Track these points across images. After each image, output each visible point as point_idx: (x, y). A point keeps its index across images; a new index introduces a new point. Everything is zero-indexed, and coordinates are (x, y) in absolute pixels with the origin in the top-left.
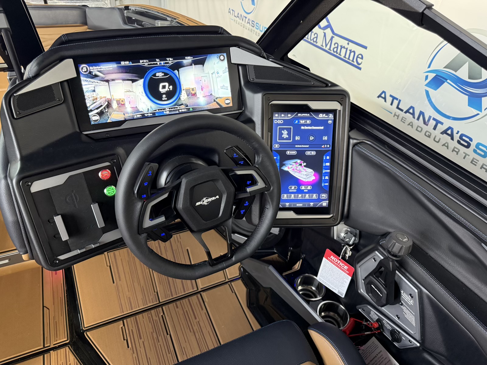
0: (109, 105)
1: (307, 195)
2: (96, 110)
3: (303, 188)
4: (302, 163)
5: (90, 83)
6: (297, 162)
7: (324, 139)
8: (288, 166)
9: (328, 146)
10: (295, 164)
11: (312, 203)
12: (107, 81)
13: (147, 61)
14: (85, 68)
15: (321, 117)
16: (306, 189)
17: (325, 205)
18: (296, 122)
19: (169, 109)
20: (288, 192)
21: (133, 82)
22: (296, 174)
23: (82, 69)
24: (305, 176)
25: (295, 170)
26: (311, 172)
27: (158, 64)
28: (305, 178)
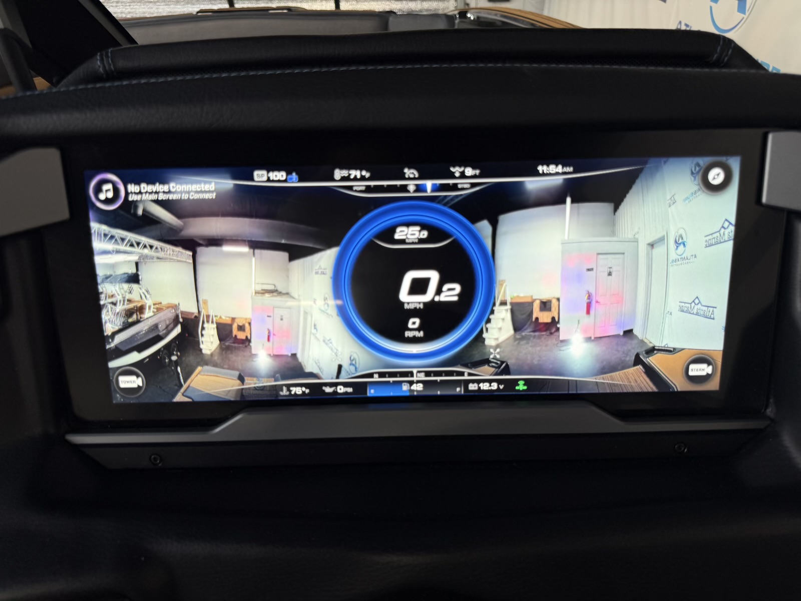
0: (187, 341)
2: (136, 352)
12: (191, 245)
13: (364, 173)
14: (109, 186)
19: (428, 374)
21: (292, 258)
23: (98, 190)
27: (408, 191)
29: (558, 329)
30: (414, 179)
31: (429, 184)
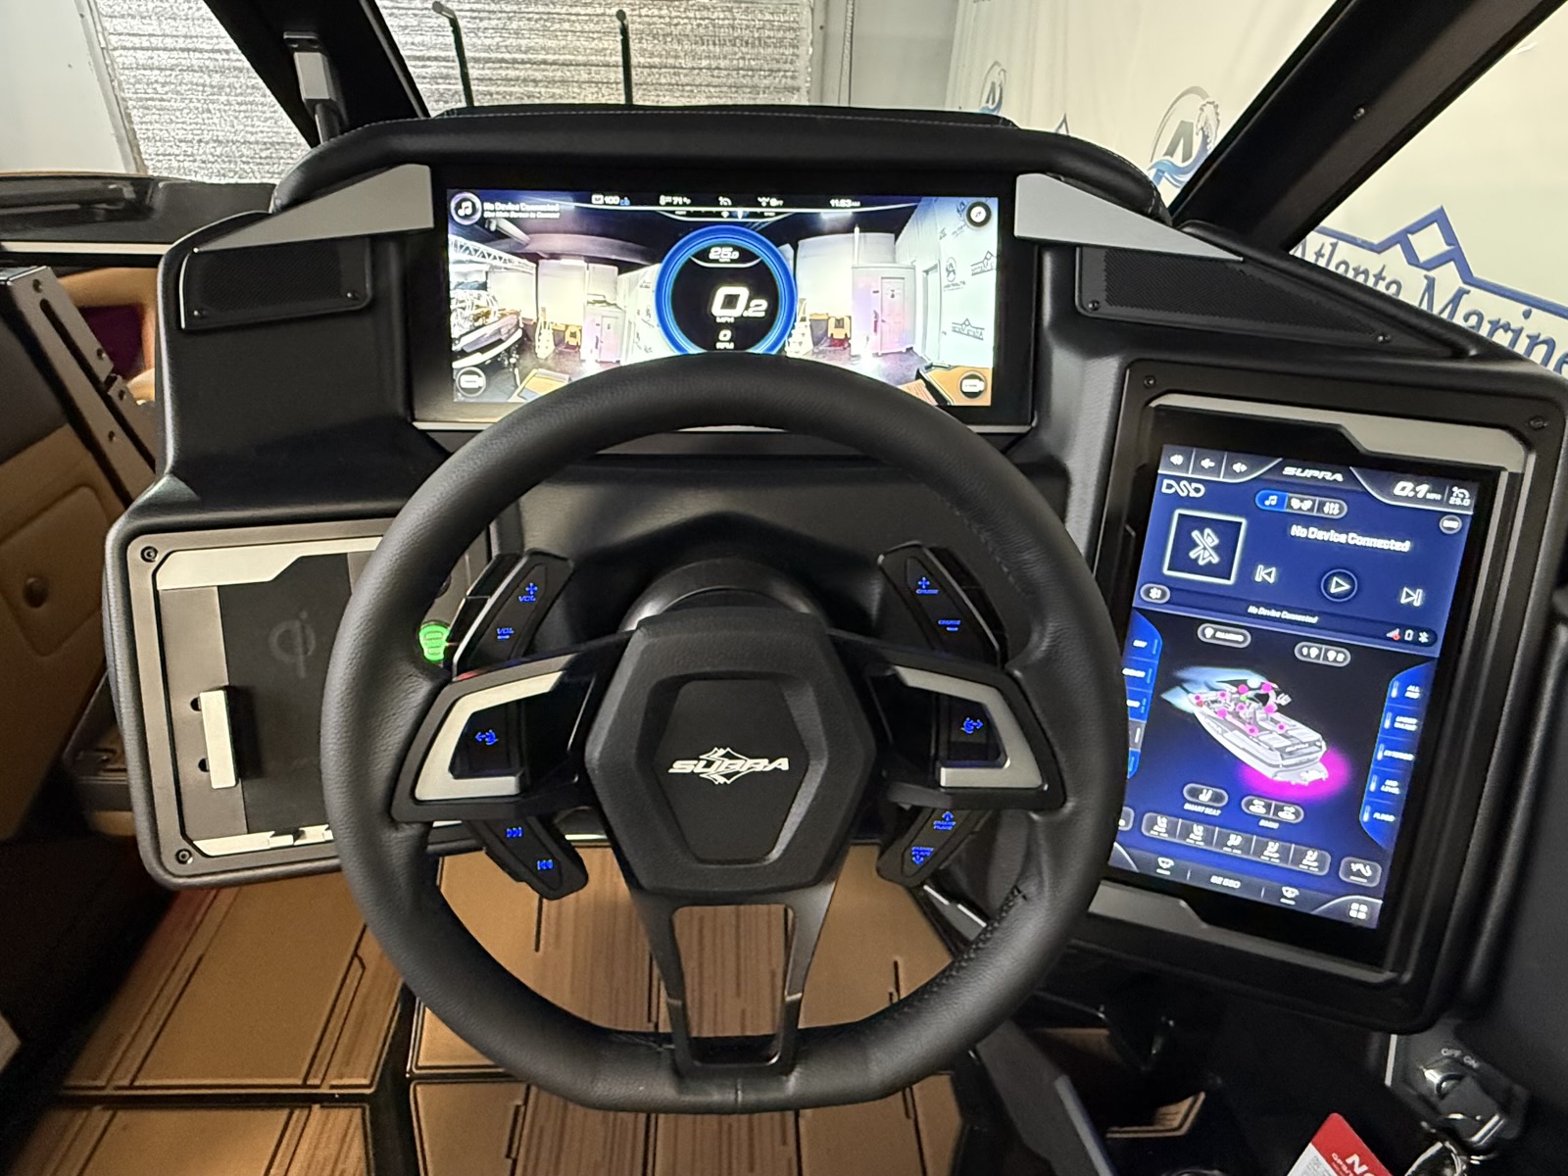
0: (525, 344)
1: (1273, 847)
2: (479, 354)
3: (1258, 807)
4: (1272, 694)
5: (475, 258)
6: (1244, 682)
7: (1404, 600)
8: (1197, 692)
9: (1424, 637)
10: (1234, 689)
11: (1290, 889)
12: (534, 258)
13: (685, 200)
14: (469, 204)
15: (1404, 494)
16: (1271, 816)
17: (1362, 916)
18: (1267, 503)
20: (1176, 811)
21: (621, 272)
22: (1229, 735)
23: (459, 206)
24: (1278, 753)
25: (1229, 718)
26: (1312, 744)
27: (722, 217)
28: (1278, 766)
29: (849, 345)
30: (728, 206)
31: (740, 211)
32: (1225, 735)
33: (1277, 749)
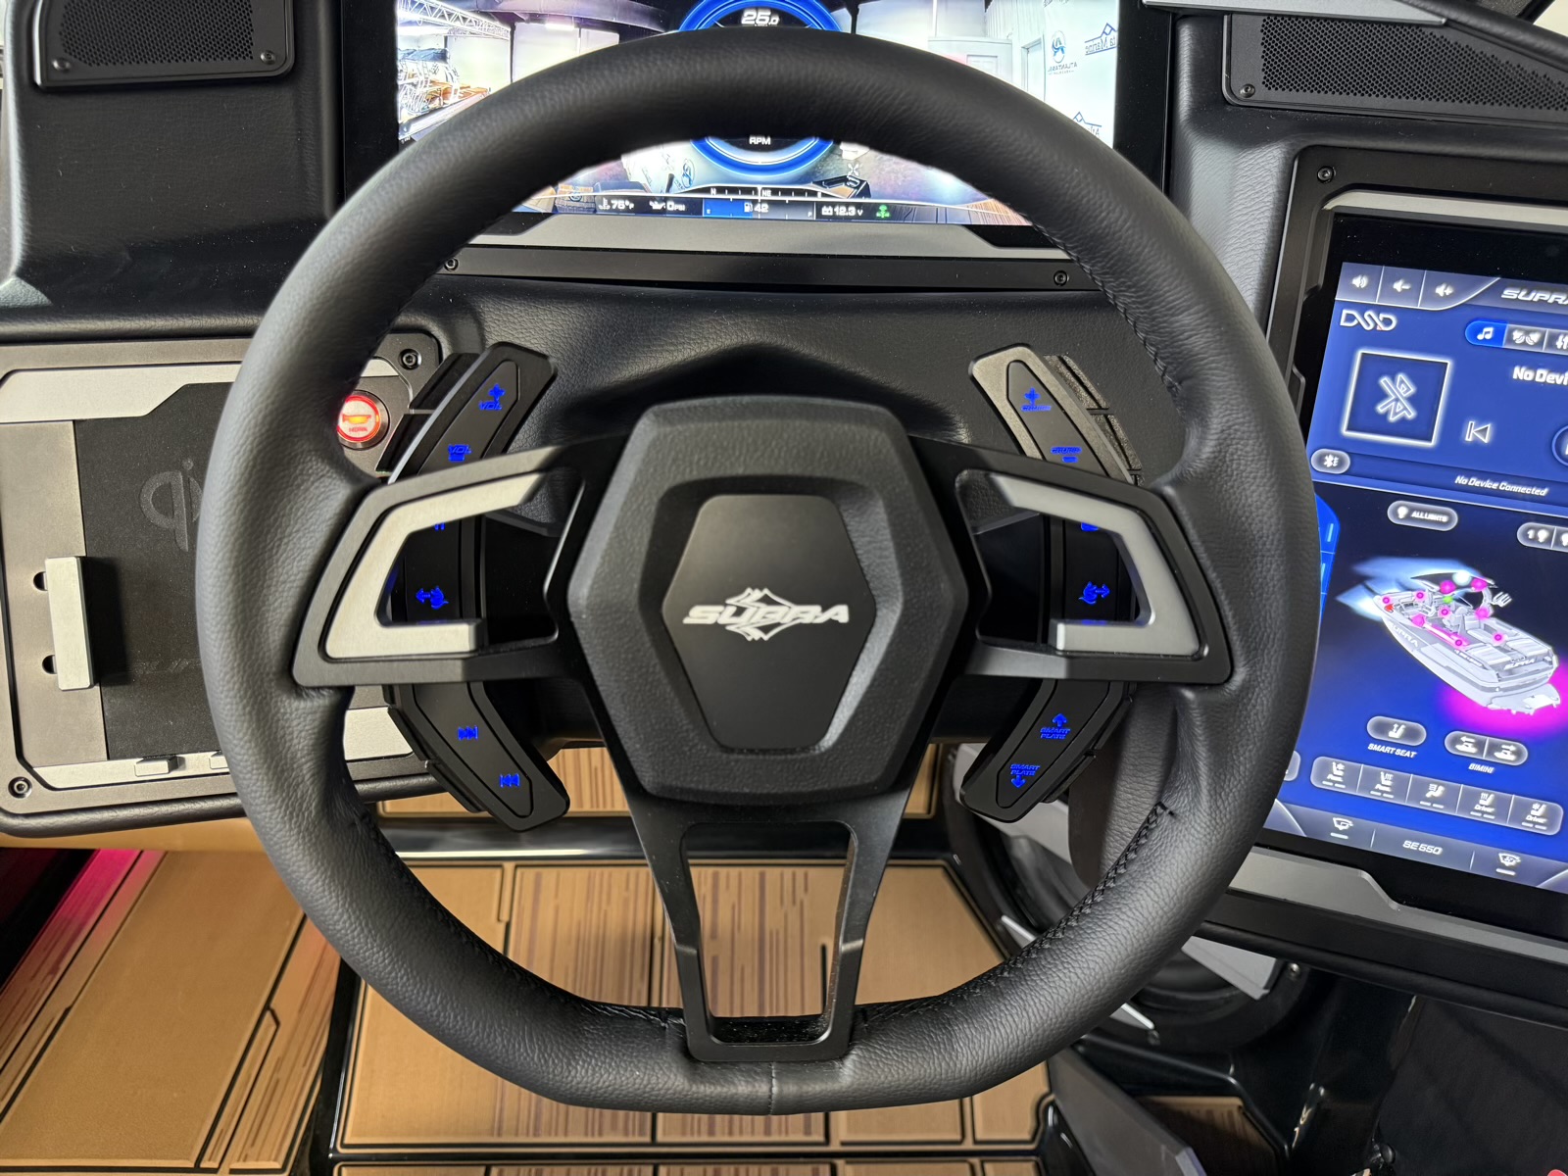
1: (1486, 799)
3: (1466, 746)
4: (1486, 593)
6: (1448, 577)
8: (1386, 592)
10: (1436, 588)
11: (1508, 855)
12: (510, 19)
16: (1484, 757)
18: (1480, 337)
19: (775, 192)
20: (1355, 749)
22: (1428, 649)
24: (1493, 673)
25: (1428, 626)
26: (1538, 659)
28: (1492, 690)
32: (1423, 649)
33: (1493, 667)
